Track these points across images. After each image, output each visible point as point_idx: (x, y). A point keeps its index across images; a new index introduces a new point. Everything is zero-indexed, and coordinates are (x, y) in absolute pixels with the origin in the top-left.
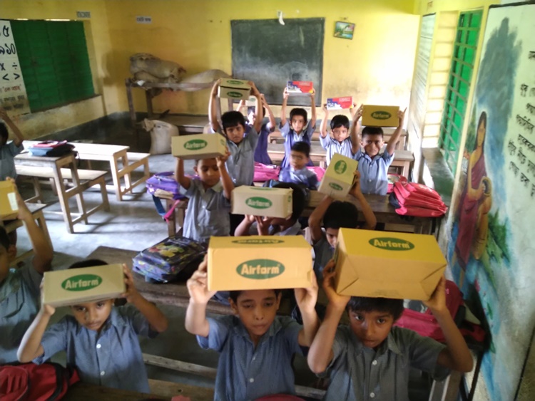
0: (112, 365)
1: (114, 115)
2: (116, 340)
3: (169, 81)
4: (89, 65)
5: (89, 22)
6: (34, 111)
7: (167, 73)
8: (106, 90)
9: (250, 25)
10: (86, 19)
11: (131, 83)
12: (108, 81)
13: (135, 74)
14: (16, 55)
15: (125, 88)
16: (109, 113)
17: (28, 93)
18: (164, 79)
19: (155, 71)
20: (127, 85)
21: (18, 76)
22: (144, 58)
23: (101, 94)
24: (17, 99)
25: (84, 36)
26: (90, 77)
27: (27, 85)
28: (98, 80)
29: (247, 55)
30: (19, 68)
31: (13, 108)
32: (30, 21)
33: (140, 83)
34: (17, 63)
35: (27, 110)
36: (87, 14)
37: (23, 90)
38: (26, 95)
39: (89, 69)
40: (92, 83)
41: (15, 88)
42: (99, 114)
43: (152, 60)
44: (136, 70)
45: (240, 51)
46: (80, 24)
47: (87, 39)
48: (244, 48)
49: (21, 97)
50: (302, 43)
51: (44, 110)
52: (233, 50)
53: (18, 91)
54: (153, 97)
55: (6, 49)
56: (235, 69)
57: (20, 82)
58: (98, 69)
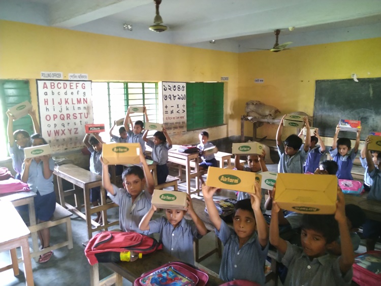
0: (177, 246)
1: (233, 137)
2: (182, 234)
3: (268, 117)
4: (223, 107)
5: (227, 83)
6: (188, 130)
7: (267, 113)
8: (230, 121)
9: (329, 83)
10: (226, 81)
11: (244, 118)
12: (232, 117)
13: (248, 113)
14: (185, 100)
15: (240, 120)
16: (229, 136)
17: (188, 120)
18: (265, 116)
19: (260, 111)
20: (242, 119)
21: (184, 111)
22: (255, 103)
23: (227, 124)
24: (181, 123)
25: (223, 90)
26: (223, 114)
27: (188, 116)
28: (226, 115)
29: (326, 103)
30: (185, 107)
31: (179, 128)
32: (196, 83)
33: (250, 118)
34: (185, 105)
35: (185, 129)
36: (227, 79)
37: (185, 119)
38: (186, 122)
39: (223, 109)
40: (223, 117)
41: (181, 117)
42: (224, 135)
43: (259, 104)
44: (249, 110)
45: (320, 100)
46: (222, 84)
47: (224, 92)
48: (323, 98)
49: (183, 123)
50: (371, 95)
51: (193, 130)
52: (315, 100)
53: (183, 119)
54: (257, 128)
55: (181, 97)
56: (316, 112)
57: (185, 114)
58: (228, 109)
